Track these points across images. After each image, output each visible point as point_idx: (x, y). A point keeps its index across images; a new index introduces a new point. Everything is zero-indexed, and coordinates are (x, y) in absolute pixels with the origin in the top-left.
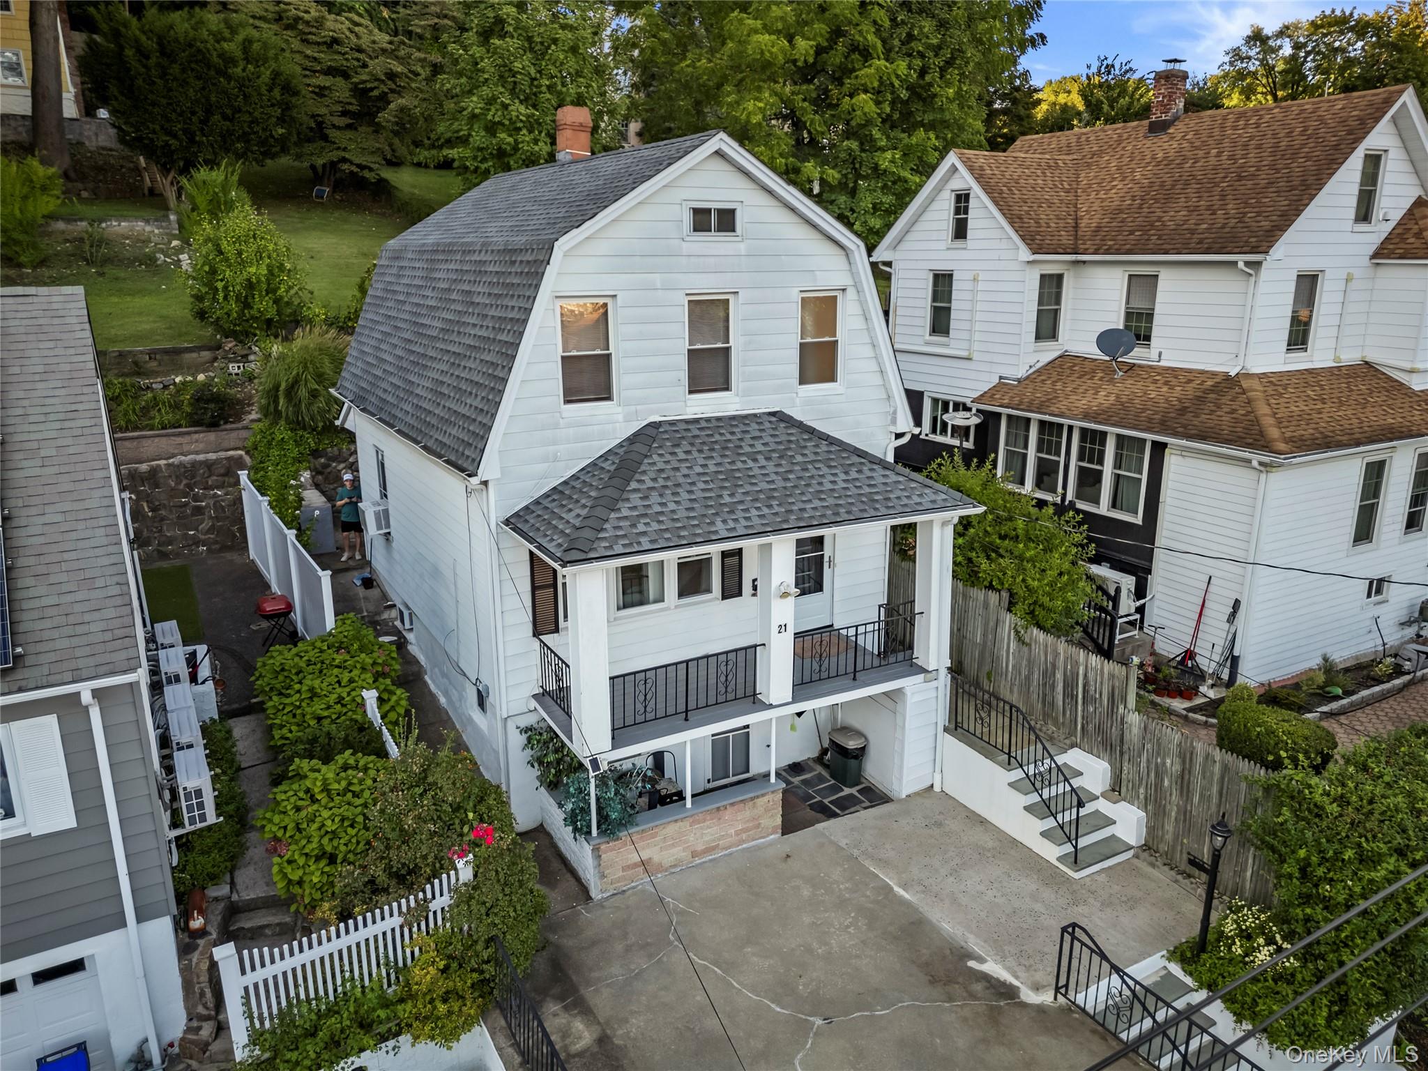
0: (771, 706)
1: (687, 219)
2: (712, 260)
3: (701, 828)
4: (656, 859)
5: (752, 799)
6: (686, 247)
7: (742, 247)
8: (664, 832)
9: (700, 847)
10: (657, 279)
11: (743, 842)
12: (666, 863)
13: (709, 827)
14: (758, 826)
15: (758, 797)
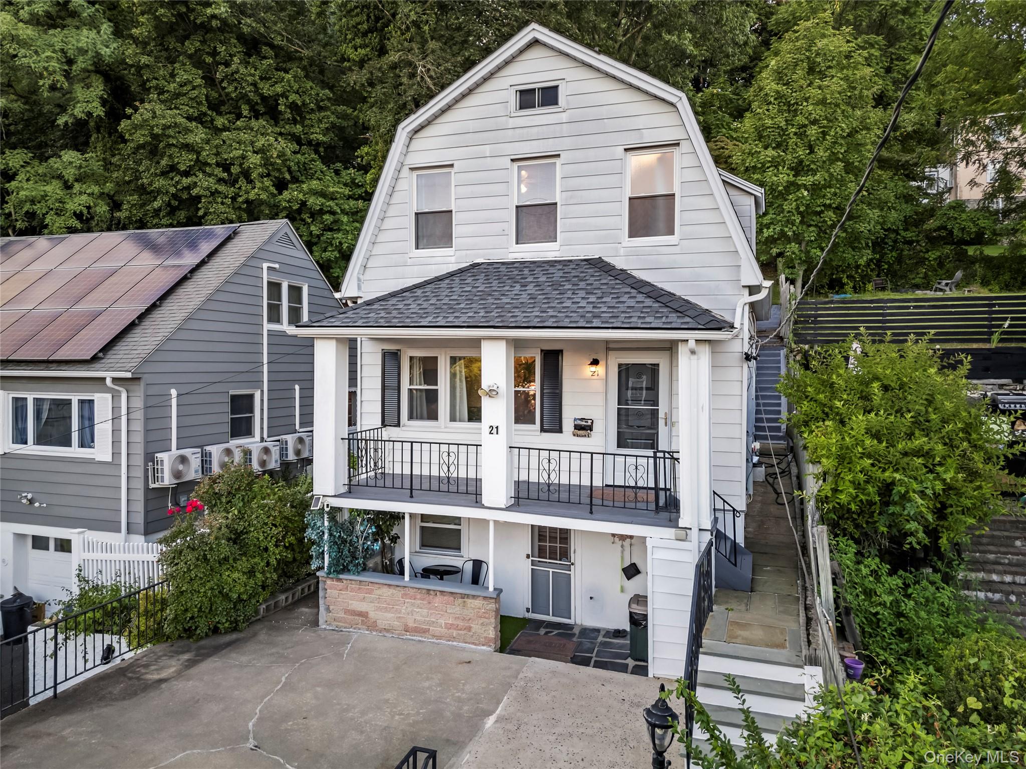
0: (483, 507)
1: (513, 100)
2: (536, 129)
3: (413, 605)
4: (372, 615)
5: (463, 596)
6: (512, 123)
7: (564, 117)
8: (379, 592)
9: (411, 624)
10: (487, 150)
11: (452, 638)
12: (381, 624)
13: (418, 607)
14: (469, 629)
15: (468, 596)
